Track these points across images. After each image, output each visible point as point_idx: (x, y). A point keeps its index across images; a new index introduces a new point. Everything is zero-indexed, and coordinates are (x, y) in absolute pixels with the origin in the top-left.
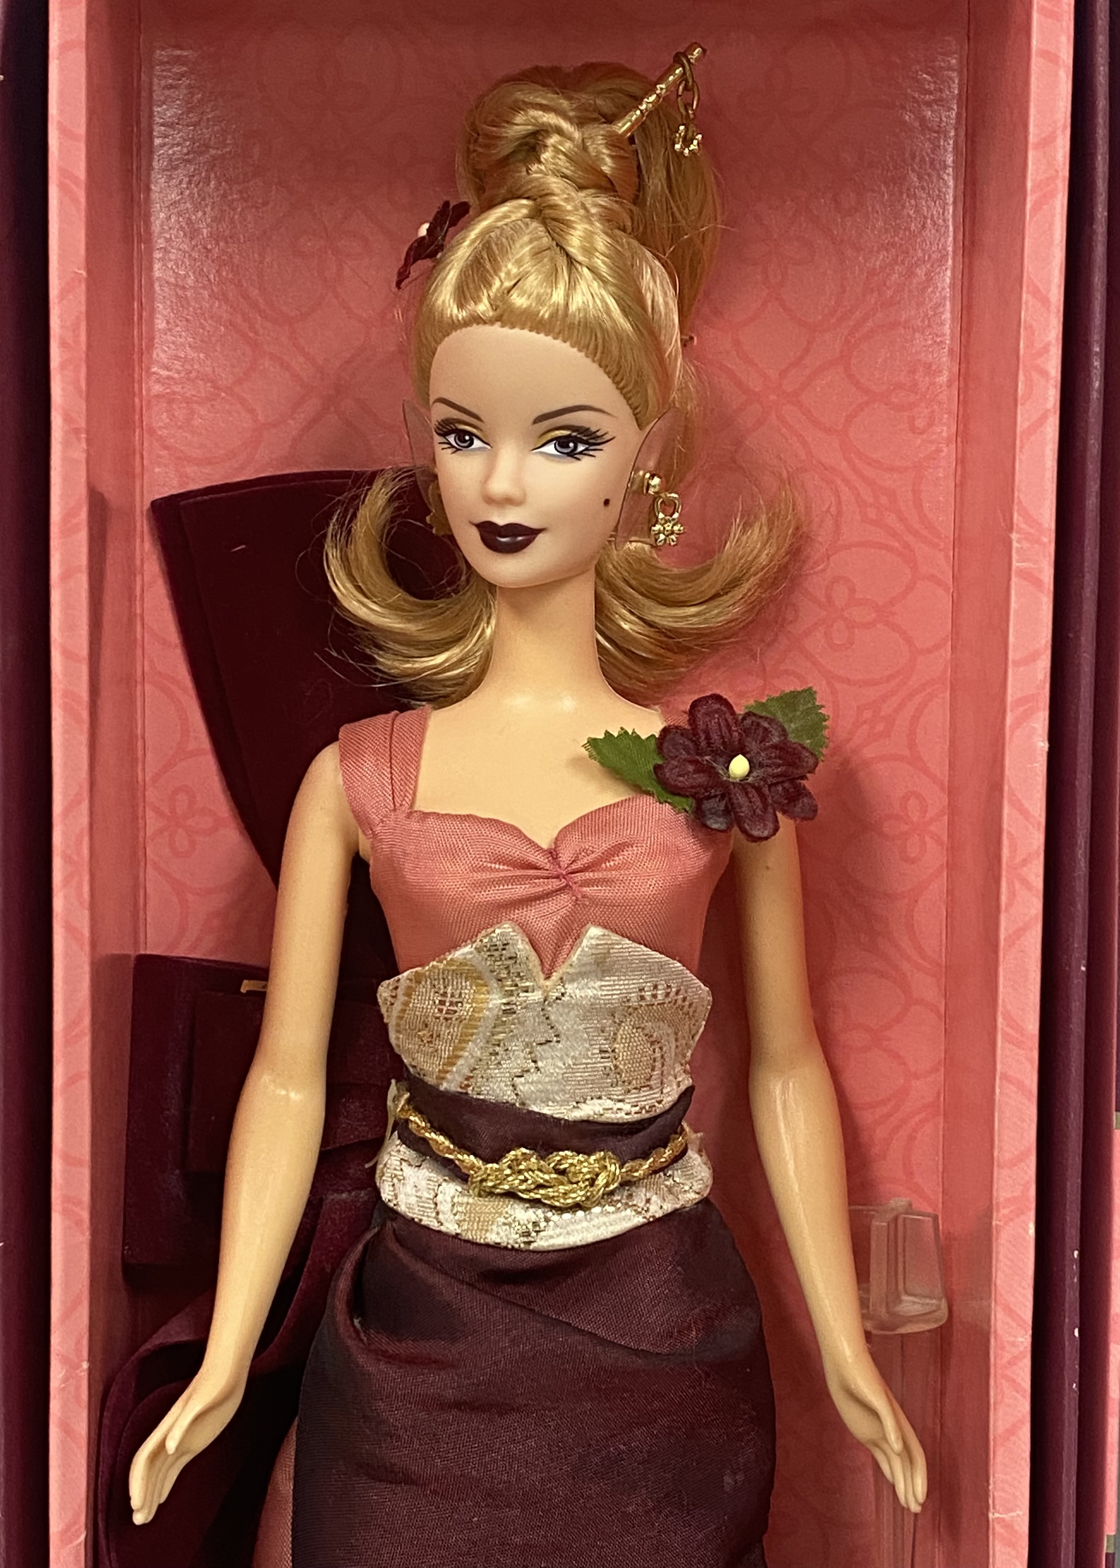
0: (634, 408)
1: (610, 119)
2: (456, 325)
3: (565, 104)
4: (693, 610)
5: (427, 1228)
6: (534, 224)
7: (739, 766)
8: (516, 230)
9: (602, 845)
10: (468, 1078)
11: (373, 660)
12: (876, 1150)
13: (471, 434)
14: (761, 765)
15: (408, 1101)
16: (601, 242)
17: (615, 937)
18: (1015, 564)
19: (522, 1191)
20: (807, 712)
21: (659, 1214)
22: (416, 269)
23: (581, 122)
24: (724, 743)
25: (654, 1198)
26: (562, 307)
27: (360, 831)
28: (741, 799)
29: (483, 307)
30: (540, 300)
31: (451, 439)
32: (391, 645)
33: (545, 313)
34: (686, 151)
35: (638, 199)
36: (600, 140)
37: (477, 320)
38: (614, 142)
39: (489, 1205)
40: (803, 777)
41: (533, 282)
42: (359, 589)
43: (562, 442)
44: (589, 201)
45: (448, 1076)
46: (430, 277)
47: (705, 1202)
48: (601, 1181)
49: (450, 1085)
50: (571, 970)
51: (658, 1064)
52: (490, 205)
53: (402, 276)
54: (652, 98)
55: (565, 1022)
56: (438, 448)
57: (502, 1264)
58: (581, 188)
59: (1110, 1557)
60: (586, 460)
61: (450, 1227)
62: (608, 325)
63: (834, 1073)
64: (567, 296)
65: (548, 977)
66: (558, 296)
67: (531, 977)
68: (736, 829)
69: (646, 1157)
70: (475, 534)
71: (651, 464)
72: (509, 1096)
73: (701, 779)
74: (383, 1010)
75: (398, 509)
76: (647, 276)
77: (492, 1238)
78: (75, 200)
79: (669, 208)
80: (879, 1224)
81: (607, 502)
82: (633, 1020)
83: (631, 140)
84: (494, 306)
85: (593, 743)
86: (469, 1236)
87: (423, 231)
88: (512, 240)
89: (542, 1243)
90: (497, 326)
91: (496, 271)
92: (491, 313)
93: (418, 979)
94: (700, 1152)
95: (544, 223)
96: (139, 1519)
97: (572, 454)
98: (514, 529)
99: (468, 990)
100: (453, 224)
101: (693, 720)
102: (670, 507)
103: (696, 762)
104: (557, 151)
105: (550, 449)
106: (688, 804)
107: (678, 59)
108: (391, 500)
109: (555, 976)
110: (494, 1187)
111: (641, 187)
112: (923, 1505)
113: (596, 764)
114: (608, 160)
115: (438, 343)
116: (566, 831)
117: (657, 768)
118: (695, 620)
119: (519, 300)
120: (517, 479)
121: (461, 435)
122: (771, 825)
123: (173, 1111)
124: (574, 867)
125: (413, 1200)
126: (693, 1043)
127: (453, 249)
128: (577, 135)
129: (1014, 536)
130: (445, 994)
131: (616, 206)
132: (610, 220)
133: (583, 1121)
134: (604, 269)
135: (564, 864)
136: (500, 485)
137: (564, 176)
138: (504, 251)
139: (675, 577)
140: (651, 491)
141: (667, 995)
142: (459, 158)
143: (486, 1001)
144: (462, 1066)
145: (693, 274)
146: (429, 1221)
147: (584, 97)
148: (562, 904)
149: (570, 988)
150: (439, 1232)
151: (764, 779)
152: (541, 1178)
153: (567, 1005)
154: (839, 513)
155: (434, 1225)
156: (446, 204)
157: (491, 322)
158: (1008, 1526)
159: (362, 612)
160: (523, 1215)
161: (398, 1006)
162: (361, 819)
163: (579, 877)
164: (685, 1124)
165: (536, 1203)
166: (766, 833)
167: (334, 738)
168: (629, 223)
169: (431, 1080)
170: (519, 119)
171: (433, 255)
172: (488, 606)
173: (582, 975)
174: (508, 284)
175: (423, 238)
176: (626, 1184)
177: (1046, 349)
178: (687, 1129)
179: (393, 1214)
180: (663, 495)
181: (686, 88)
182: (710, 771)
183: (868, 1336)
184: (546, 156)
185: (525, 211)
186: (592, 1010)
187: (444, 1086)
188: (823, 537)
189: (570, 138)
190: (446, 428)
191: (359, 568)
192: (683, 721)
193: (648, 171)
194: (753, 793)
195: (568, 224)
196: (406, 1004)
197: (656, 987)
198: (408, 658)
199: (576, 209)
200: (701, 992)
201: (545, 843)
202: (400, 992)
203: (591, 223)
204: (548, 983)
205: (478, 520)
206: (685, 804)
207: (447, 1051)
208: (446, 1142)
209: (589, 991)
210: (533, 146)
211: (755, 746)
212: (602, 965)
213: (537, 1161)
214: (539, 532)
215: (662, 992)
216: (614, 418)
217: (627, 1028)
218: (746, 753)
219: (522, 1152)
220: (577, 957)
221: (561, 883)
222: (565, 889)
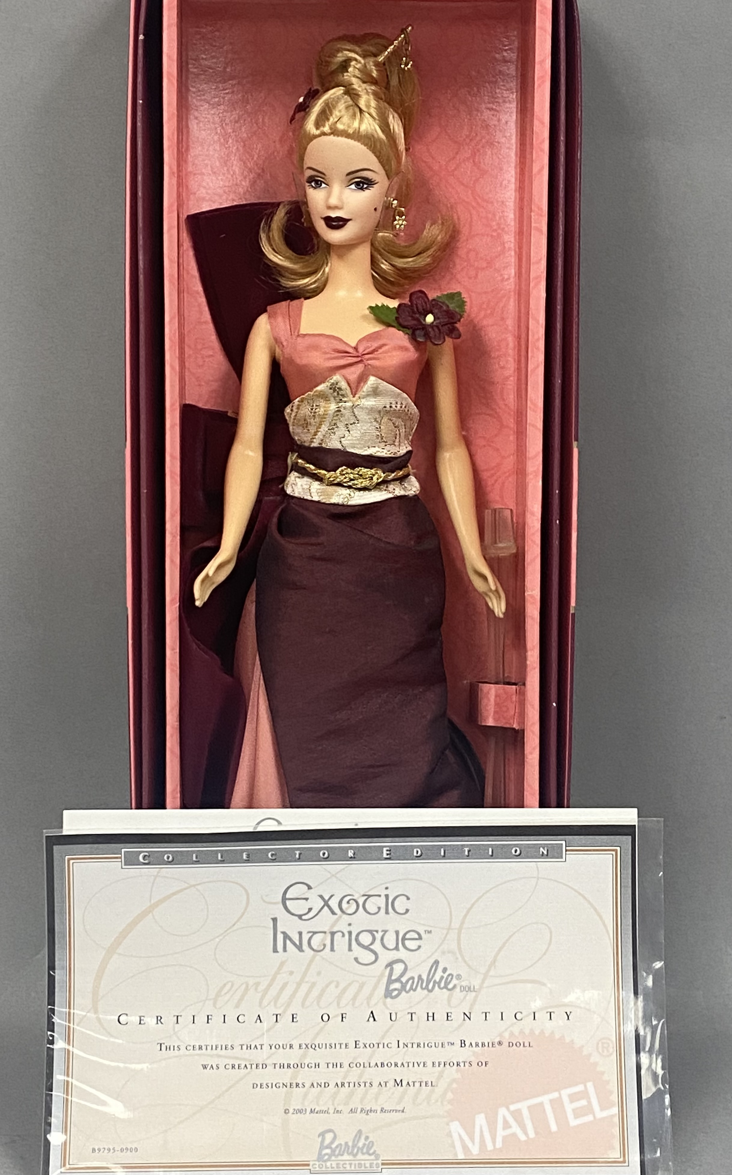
0: (386, 171)
1: (376, 55)
2: (316, 137)
3: (357, 49)
4: (410, 259)
5: (307, 500)
6: (346, 96)
7: (430, 318)
8: (339, 99)
9: (375, 345)
10: (322, 440)
12: (489, 489)
13: (321, 182)
14: (438, 318)
15: (297, 455)
16: (373, 103)
17: (380, 381)
18: (533, 225)
19: (345, 482)
20: (458, 301)
21: (399, 495)
22: (298, 116)
23: (364, 57)
24: (423, 309)
25: (396, 489)
26: (357, 129)
27: (277, 346)
28: (430, 331)
29: (326, 129)
30: (349, 127)
31: (313, 184)
33: (351, 131)
34: (406, 68)
35: (387, 87)
36: (371, 64)
37: (324, 134)
38: (377, 64)
39: (330, 489)
40: (456, 323)
41: (345, 119)
42: (273, 249)
43: (357, 184)
44: (368, 88)
45: (315, 440)
46: (304, 119)
47: (417, 496)
48: (376, 479)
49: (315, 444)
50: (363, 394)
51: (398, 437)
52: (328, 90)
53: (293, 119)
54: (392, 47)
55: (361, 414)
56: (307, 188)
57: (336, 511)
58: (364, 82)
59: (573, 615)
60: (367, 191)
61: (316, 498)
62: (376, 136)
64: (360, 124)
65: (354, 397)
66: (356, 124)
67: (347, 397)
68: (428, 341)
69: (393, 472)
70: (322, 223)
71: (394, 195)
72: (339, 447)
73: (415, 322)
74: (287, 418)
75: (288, 218)
76: (391, 117)
77: (333, 501)
78: (173, 84)
79: (399, 91)
80: (488, 511)
81: (375, 209)
82: (388, 416)
83: (384, 64)
84: (331, 128)
85: (371, 308)
86: (323, 501)
87: (301, 100)
88: (337, 102)
89: (352, 502)
91: (331, 115)
92: (329, 131)
93: (302, 401)
94: (415, 477)
95: (350, 96)
96: (198, 603)
97: (362, 189)
98: (339, 219)
99: (322, 404)
100: (313, 98)
101: (411, 301)
102: (401, 214)
103: (412, 317)
104: (355, 67)
105: (353, 186)
106: (410, 332)
107: (403, 31)
108: (286, 213)
109: (357, 396)
110: (333, 480)
111: (388, 83)
113: (372, 316)
114: (375, 72)
115: (308, 144)
116: (360, 341)
117: (397, 318)
118: (411, 263)
119: (340, 126)
120: (340, 199)
121: (317, 182)
122: (442, 340)
123: (199, 467)
124: (365, 352)
125: (301, 490)
126: (412, 433)
127: (313, 107)
128: (363, 61)
129: (533, 214)
130: (313, 406)
131: (379, 90)
132: (375, 94)
133: (368, 456)
134: (374, 114)
135: (360, 352)
136: (333, 201)
137: (358, 77)
138: (334, 107)
139: (404, 247)
140: (393, 206)
141: (401, 407)
142: (314, 70)
143: (329, 407)
144: (320, 435)
145: (410, 120)
147: (365, 47)
148: (360, 368)
149: (363, 401)
150: (312, 501)
151: (440, 323)
152: (352, 476)
153: (363, 409)
154: (471, 221)
155: (309, 498)
156: (310, 89)
157: (330, 134)
158: (532, 596)
159: (275, 259)
160: (345, 492)
161: (294, 414)
162: (277, 340)
163: (367, 356)
164: (409, 465)
165: (350, 487)
166: (440, 343)
168: (383, 97)
169: (307, 444)
170: (340, 55)
171: (305, 110)
172: (327, 259)
173: (368, 395)
174: (336, 120)
175: (301, 103)
176: (385, 481)
177: (543, 141)
178: (410, 467)
179: (293, 497)
180: (398, 208)
181: (406, 43)
182: (418, 320)
184: (351, 69)
185: (342, 92)
186: (371, 410)
187: (313, 445)
188: (465, 231)
189: (360, 62)
190: (311, 180)
191: (274, 240)
192: (407, 301)
193: (391, 76)
194: (435, 328)
195: (359, 96)
196: (297, 412)
197: (397, 403)
198: (295, 280)
199: (362, 90)
200: (414, 409)
201: (353, 344)
202: (294, 408)
203: (368, 95)
204: (354, 399)
205: (324, 216)
206: (408, 331)
207: (312, 430)
208: (312, 467)
209: (370, 402)
210: (345, 66)
211: (436, 311)
212: (375, 392)
213: (349, 470)
214: (348, 220)
215: (399, 406)
216: (378, 174)
217: (385, 419)
218: (432, 314)
219: (344, 467)
220: (365, 389)
221: (359, 359)
222: (361, 361)
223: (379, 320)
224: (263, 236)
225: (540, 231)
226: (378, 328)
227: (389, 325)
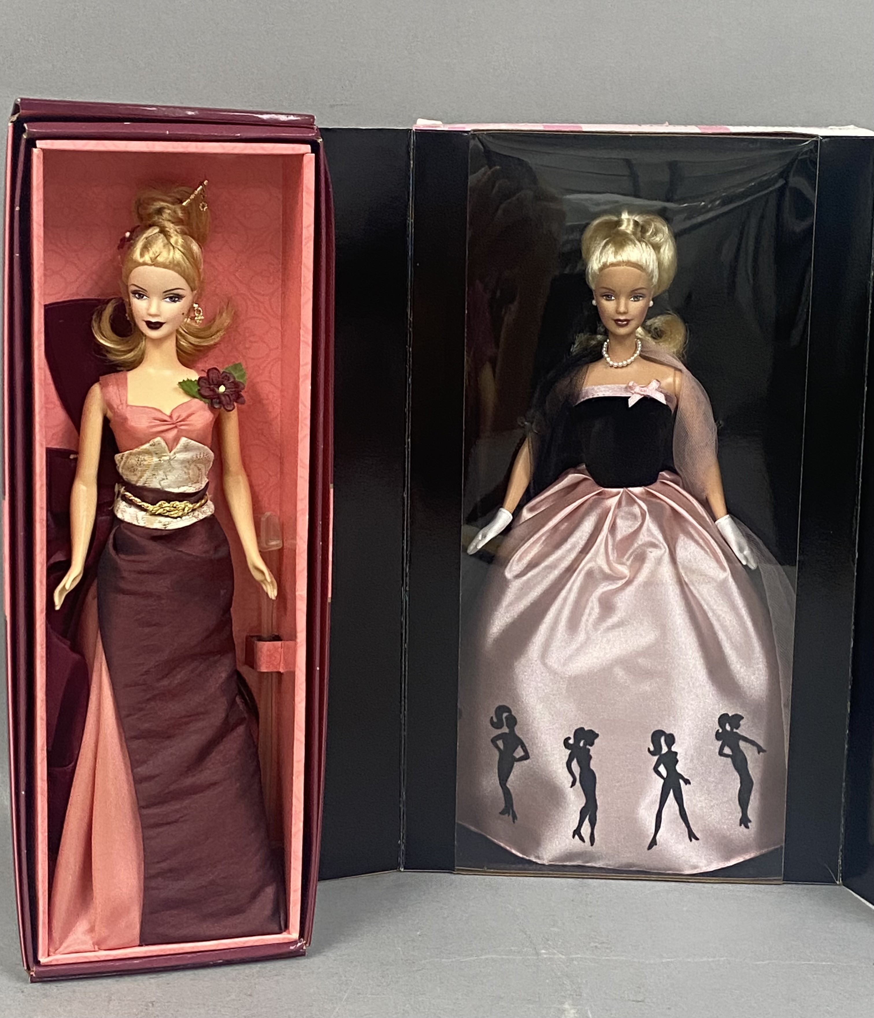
0: (191, 288)
1: (181, 202)
2: (139, 264)
3: (169, 199)
5: (134, 525)
6: (161, 234)
7: (222, 389)
8: (156, 236)
9: (186, 413)
10: (146, 482)
11: (105, 356)
13: (143, 295)
14: (229, 388)
15: (125, 489)
17: (190, 440)
19: (163, 513)
20: (240, 370)
22: (125, 247)
23: (173, 204)
24: (217, 382)
25: (200, 514)
26: (171, 261)
27: (109, 410)
28: (223, 398)
29: (148, 260)
30: (166, 259)
31: (137, 296)
32: (113, 352)
33: (168, 263)
34: (203, 210)
35: (189, 224)
36: (179, 209)
37: (147, 263)
38: (184, 209)
39: (153, 518)
40: (240, 391)
41: (163, 253)
42: (103, 336)
43: (171, 298)
44: (176, 228)
45: (139, 481)
46: (130, 248)
47: (212, 515)
48: (186, 509)
49: (140, 484)
50: (177, 450)
51: (200, 476)
52: (148, 228)
53: (121, 247)
54: (193, 195)
55: (176, 465)
56: (132, 297)
57: (157, 534)
58: (174, 224)
60: (178, 302)
61: (142, 524)
62: (184, 265)
63: (248, 476)
64: (172, 257)
65: (170, 452)
66: (170, 257)
67: (165, 452)
68: (222, 408)
69: (197, 503)
70: (144, 323)
71: (195, 301)
72: (158, 486)
73: (212, 393)
74: (117, 462)
76: (194, 247)
77: (155, 526)
78: (40, 242)
80: (263, 519)
81: (183, 314)
82: (194, 464)
83: (187, 208)
84: (151, 260)
85: (180, 383)
86: (148, 527)
87: (127, 235)
88: (155, 239)
89: (169, 528)
90: (153, 267)
92: (151, 262)
93: (130, 453)
94: (211, 500)
95: (163, 234)
96: (57, 608)
97: (175, 301)
98: (156, 323)
99: (147, 457)
100: (137, 234)
101: (208, 375)
102: (199, 312)
103: (209, 388)
104: (167, 213)
105: (168, 300)
106: (209, 401)
107: (201, 183)
108: (113, 310)
109: (172, 452)
110: (155, 512)
111: (190, 221)
112: (277, 597)
113: (181, 390)
114: (181, 215)
115: (133, 269)
116: (174, 410)
117: (199, 390)
119: (159, 259)
120: (158, 309)
121: (140, 295)
122: (232, 406)
124: (177, 421)
125: (129, 517)
126: (209, 469)
127: (138, 241)
128: (173, 208)
130: (140, 458)
131: (184, 228)
132: (181, 232)
134: (181, 248)
135: (174, 420)
136: (153, 310)
137: (169, 221)
138: (154, 243)
139: (199, 329)
140: (195, 308)
141: (204, 456)
143: (152, 460)
144: (144, 478)
146: (135, 523)
147: (173, 194)
148: (175, 432)
149: (177, 455)
150: (139, 526)
151: (229, 392)
152: (168, 509)
153: (176, 461)
154: (247, 308)
157: (151, 265)
158: (301, 596)
159: (104, 343)
160: (164, 520)
161: (122, 463)
162: (109, 406)
163: (180, 423)
164: (207, 492)
165: (167, 516)
166: (231, 409)
167: (97, 380)
168: (187, 232)
169: (133, 483)
170: (155, 204)
171: (131, 243)
173: (180, 451)
174: (156, 254)
175: (128, 237)
176: (194, 510)
178: (208, 494)
179: (123, 522)
181: (203, 192)
182: (213, 390)
183: (260, 551)
184: (164, 215)
185: (158, 231)
186: (183, 462)
187: (138, 484)
189: (171, 210)
190: (135, 293)
191: (104, 330)
192: (205, 375)
193: (192, 216)
194: (226, 396)
195: (171, 235)
196: (125, 461)
197: (200, 454)
198: (117, 356)
199: (173, 230)
200: (212, 454)
201: (168, 413)
202: (123, 458)
203: (177, 234)
204: (170, 454)
205: (146, 320)
206: (207, 401)
207: (139, 474)
208: (139, 500)
209: (181, 456)
210: (160, 211)
211: (225, 382)
212: (186, 448)
213: (167, 504)
214: (164, 323)
215: (202, 456)
216: (186, 291)
217: (192, 466)
218: (224, 385)
219: (163, 502)
220: (179, 446)
221: (174, 426)
222: (176, 427)
223: (187, 393)
224: (95, 325)
225: (307, 343)
226: (186, 399)
227: (194, 397)
